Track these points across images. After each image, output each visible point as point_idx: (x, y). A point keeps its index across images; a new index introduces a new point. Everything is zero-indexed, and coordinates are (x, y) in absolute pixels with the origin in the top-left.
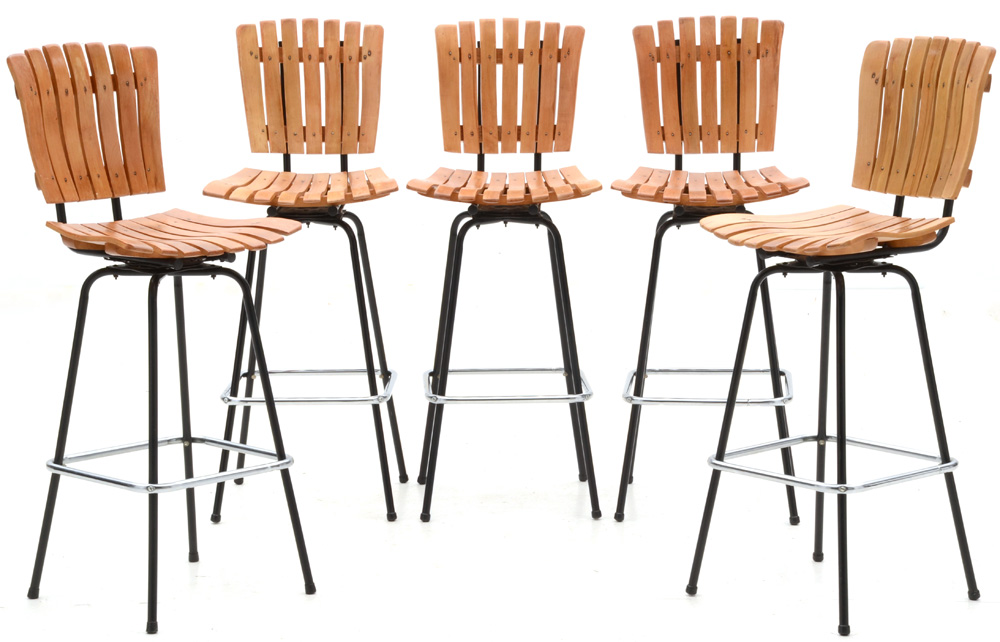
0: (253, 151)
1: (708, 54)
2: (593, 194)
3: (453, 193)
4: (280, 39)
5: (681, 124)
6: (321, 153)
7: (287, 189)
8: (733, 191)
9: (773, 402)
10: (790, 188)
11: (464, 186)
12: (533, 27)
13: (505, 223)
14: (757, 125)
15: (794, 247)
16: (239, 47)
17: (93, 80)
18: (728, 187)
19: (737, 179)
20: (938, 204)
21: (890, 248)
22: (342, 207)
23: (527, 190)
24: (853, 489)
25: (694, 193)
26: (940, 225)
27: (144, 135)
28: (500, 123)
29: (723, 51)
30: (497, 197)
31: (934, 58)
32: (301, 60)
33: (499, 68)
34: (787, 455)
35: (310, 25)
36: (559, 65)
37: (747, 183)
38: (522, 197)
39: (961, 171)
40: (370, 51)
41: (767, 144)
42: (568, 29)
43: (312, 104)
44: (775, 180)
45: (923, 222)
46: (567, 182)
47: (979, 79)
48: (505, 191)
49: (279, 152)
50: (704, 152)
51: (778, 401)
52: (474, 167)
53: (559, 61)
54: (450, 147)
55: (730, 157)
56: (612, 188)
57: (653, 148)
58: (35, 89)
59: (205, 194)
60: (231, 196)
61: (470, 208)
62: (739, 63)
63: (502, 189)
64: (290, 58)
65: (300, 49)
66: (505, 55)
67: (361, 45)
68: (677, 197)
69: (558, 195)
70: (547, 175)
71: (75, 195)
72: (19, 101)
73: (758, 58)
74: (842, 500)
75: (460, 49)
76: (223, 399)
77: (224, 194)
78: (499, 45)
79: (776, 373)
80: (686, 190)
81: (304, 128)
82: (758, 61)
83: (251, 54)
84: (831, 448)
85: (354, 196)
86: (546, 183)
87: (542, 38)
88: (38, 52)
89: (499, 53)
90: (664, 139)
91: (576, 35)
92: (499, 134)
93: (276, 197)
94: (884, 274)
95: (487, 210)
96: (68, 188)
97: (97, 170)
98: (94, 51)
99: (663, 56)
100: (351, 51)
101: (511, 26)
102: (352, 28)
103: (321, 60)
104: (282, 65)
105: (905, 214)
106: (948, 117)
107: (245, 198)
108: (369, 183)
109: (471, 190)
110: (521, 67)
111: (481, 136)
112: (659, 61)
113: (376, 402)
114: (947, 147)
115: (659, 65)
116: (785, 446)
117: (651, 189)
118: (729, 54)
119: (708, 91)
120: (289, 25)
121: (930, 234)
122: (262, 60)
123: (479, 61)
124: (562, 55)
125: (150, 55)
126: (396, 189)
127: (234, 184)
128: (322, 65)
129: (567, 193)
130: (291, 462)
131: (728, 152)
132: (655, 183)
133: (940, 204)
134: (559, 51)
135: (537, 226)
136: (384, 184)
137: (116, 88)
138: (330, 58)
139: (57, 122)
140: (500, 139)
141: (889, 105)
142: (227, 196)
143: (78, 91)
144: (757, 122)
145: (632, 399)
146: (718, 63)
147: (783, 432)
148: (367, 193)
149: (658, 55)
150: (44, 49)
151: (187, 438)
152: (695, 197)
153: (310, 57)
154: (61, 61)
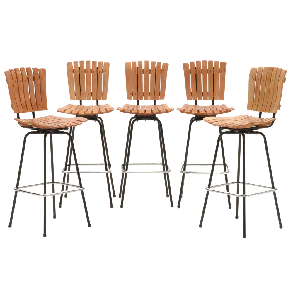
0: (71, 99)
1: (205, 71)
2: (171, 112)
3: (130, 111)
4: (79, 66)
5: (197, 92)
6: (91, 100)
7: (81, 110)
8: (212, 111)
9: (224, 173)
10: (229, 110)
11: (133, 109)
12: (153, 63)
13: (145, 120)
14: (219, 92)
15: (231, 126)
16: (67, 69)
17: (28, 78)
18: (211, 110)
19: (213, 108)
20: (271, 114)
21: (258, 127)
22: (97, 115)
23: (152, 111)
24: (247, 196)
25: (201, 111)
26: (272, 120)
27: (42, 93)
28: (143, 91)
29: (209, 71)
30: (143, 112)
31: (270, 73)
32: (85, 73)
33: (143, 75)
34: (227, 187)
35: (88, 62)
36: (161, 74)
37: (216, 109)
38: (151, 112)
39: (277, 105)
40: (105, 70)
41: (222, 98)
42: (164, 64)
43: (88, 85)
44: (224, 108)
45: (267, 119)
46: (163, 108)
47: (282, 79)
48: (145, 111)
49: (78, 99)
50: (204, 100)
51: (225, 173)
52: (136, 104)
53: (161, 73)
54: (129, 98)
55: (211, 101)
56: (177, 110)
57: (189, 99)
58: (12, 80)
59: (58, 111)
60: (65, 112)
61: (135, 116)
62: (214, 74)
63: (144, 110)
64: (82, 72)
65: (85, 69)
66: (145, 71)
67: (103, 68)
68: (196, 112)
69: (161, 112)
70: (157, 106)
71: (22, 111)
72: (7, 84)
73: (219, 73)
74: (244, 199)
75: (132, 69)
76: (62, 172)
77: (63, 111)
78: (143, 68)
79: (225, 165)
80: (199, 111)
81: (86, 92)
82: (219, 74)
83: (71, 71)
84: (241, 185)
85: (101, 112)
86: (157, 109)
87: (156, 66)
88: (13, 70)
89: (144, 70)
90: (192, 96)
91: (166, 65)
92: (143, 94)
93: (78, 112)
94: (256, 134)
95: (140, 116)
96: (21, 109)
97: (29, 104)
98: (28, 70)
99: (192, 72)
100: (100, 70)
101: (147, 63)
102: (100, 63)
103: (91, 73)
104: (80, 74)
105: (262, 117)
106: (274, 89)
107: (69, 112)
108: (105, 108)
109: (135, 111)
110: (150, 75)
111: (138, 95)
112: (190, 73)
113: (107, 173)
114: (274, 98)
115: (190, 74)
116: (227, 185)
117: (188, 110)
118: (211, 71)
119: (205, 82)
120: (82, 62)
121: (269, 123)
122: (74, 73)
123: (137, 73)
124: (162, 71)
125: (44, 71)
126: (114, 110)
127: (66, 109)
128: (91, 74)
129: (164, 111)
130: (84, 188)
131: (211, 100)
132: (189, 109)
133: (272, 114)
134: (161, 70)
135: (155, 121)
136: (110, 109)
137: (34, 80)
138: (94, 72)
139: (18, 90)
140: (143, 96)
141: (257, 86)
142: (64, 112)
143: (24, 81)
144: (219, 91)
145: (183, 172)
146: (208, 74)
147: (227, 181)
148: (105, 111)
149: (190, 71)
150: (15, 69)
151: (53, 182)
152: (201, 113)
153: (88, 72)
154: (19, 73)
